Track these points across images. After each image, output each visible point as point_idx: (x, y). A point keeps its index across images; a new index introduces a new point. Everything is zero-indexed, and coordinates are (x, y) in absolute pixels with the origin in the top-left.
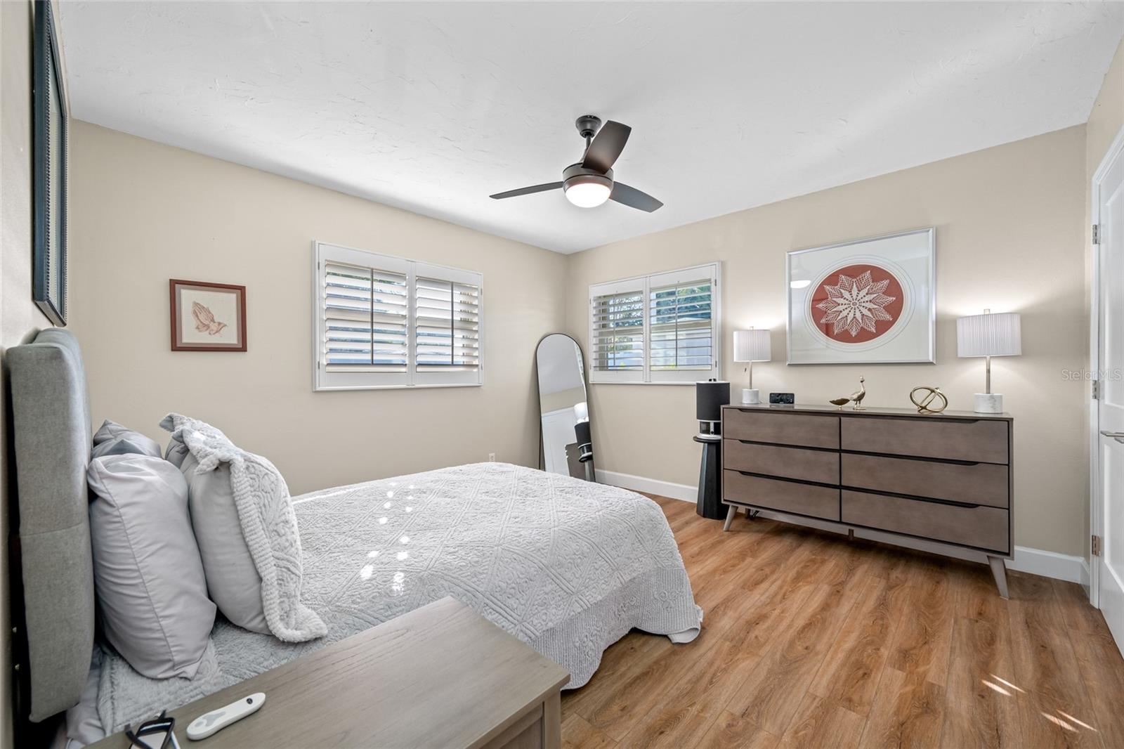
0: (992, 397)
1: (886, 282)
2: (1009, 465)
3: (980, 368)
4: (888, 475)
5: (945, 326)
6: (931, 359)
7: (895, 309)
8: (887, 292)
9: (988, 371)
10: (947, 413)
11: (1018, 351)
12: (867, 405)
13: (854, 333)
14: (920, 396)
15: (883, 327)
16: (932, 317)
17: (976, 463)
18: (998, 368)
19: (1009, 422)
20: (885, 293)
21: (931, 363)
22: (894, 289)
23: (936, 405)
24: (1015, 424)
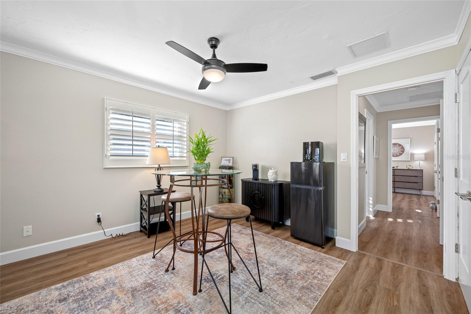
0: (420, 167)
1: (401, 147)
2: (422, 176)
3: (418, 162)
4: (403, 179)
5: (412, 155)
6: (409, 160)
7: (403, 151)
8: (401, 148)
9: (419, 163)
10: (413, 169)
11: (424, 160)
12: (398, 168)
13: (395, 155)
14: (408, 167)
15: (401, 154)
16: (410, 153)
17: (417, 176)
18: (421, 162)
19: (422, 170)
20: (401, 149)
21: (409, 161)
22: (403, 148)
23: (411, 168)
24: (423, 170)
